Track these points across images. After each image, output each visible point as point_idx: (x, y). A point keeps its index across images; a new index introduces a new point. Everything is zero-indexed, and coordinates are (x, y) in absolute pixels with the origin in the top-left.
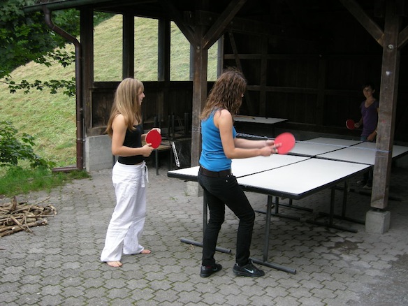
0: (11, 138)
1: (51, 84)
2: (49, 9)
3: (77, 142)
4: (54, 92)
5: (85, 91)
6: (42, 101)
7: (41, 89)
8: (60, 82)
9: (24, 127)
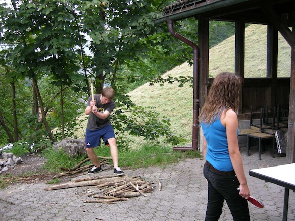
1: (179, 79)
2: (172, 19)
3: (194, 127)
4: (181, 86)
5: (201, 86)
7: (172, 83)
8: (187, 77)
9: (174, 109)
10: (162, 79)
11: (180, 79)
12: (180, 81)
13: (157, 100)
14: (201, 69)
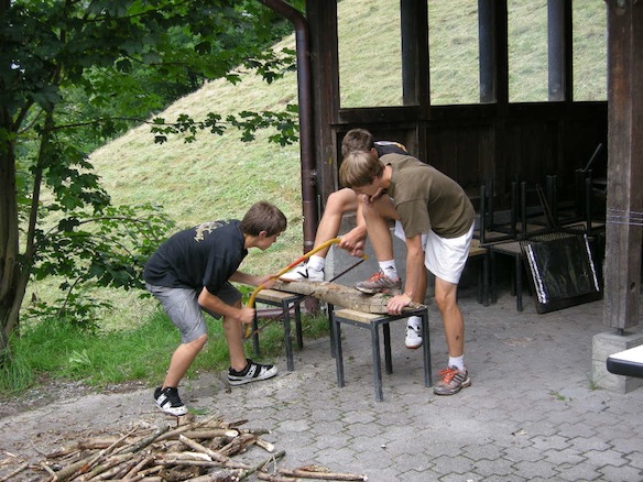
0: (160, 238)
1: (240, 120)
4: (247, 138)
5: (320, 132)
6: (222, 161)
7: (221, 133)
8: (261, 115)
9: (189, 211)
10: (192, 122)
11: (244, 120)
12: (242, 124)
13: (139, 190)
14: (317, 85)
